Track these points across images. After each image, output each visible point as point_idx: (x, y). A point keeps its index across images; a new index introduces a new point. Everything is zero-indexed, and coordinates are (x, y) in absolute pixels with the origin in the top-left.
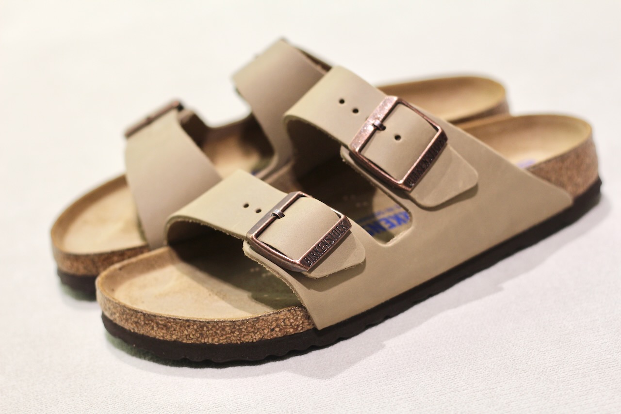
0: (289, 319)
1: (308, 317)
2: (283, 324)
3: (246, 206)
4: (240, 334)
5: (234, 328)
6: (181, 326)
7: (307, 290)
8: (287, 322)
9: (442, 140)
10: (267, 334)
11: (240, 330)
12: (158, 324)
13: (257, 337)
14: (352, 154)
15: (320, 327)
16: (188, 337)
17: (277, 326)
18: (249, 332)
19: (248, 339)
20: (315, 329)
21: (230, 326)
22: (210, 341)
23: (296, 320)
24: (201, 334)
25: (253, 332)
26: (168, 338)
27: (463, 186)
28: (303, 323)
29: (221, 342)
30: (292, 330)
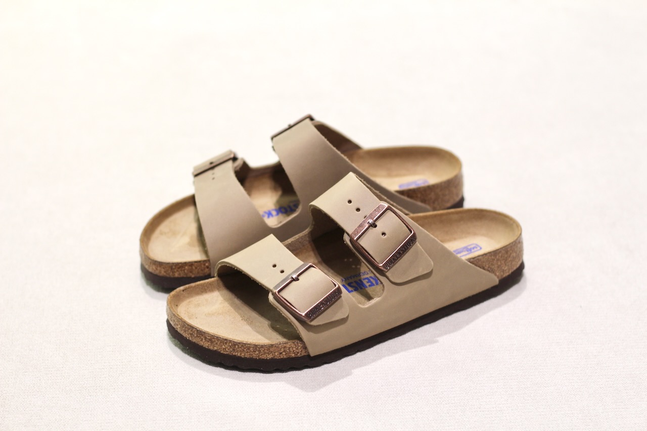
0: (293, 348)
1: (305, 348)
2: (288, 350)
3: (274, 266)
4: (259, 353)
5: (256, 349)
6: (221, 342)
7: (307, 332)
8: (291, 349)
9: (413, 239)
10: (277, 355)
11: (259, 351)
12: (206, 338)
13: (270, 356)
14: (351, 240)
15: (312, 354)
16: (225, 350)
17: (284, 351)
18: (265, 353)
19: (264, 357)
20: (309, 356)
21: (253, 347)
22: (239, 355)
23: (297, 349)
24: (234, 350)
25: (268, 353)
26: (211, 348)
27: (422, 271)
28: (301, 351)
29: (246, 356)
30: (293, 355)
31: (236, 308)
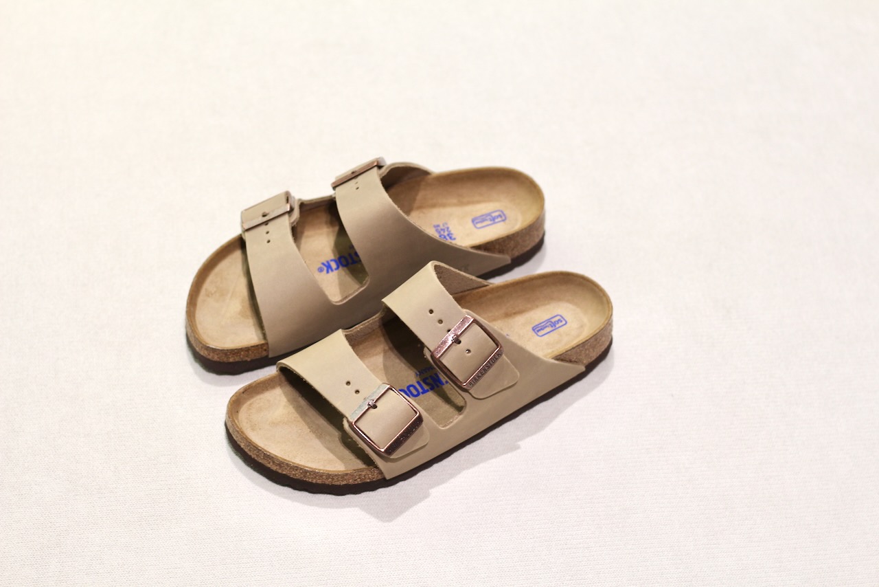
1: (381, 474)
2: (363, 477)
3: (348, 383)
6: (291, 468)
7: (385, 463)
8: (367, 476)
9: (500, 354)
10: (351, 482)
11: (333, 479)
12: (274, 462)
13: (344, 483)
14: (432, 356)
15: (387, 478)
16: (298, 475)
17: (359, 478)
18: (338, 481)
19: (338, 483)
20: (384, 479)
22: (310, 480)
24: (305, 476)
25: (342, 480)
26: (280, 471)
27: (506, 384)
28: (376, 476)
29: (318, 482)
30: (368, 480)
31: (303, 414)
